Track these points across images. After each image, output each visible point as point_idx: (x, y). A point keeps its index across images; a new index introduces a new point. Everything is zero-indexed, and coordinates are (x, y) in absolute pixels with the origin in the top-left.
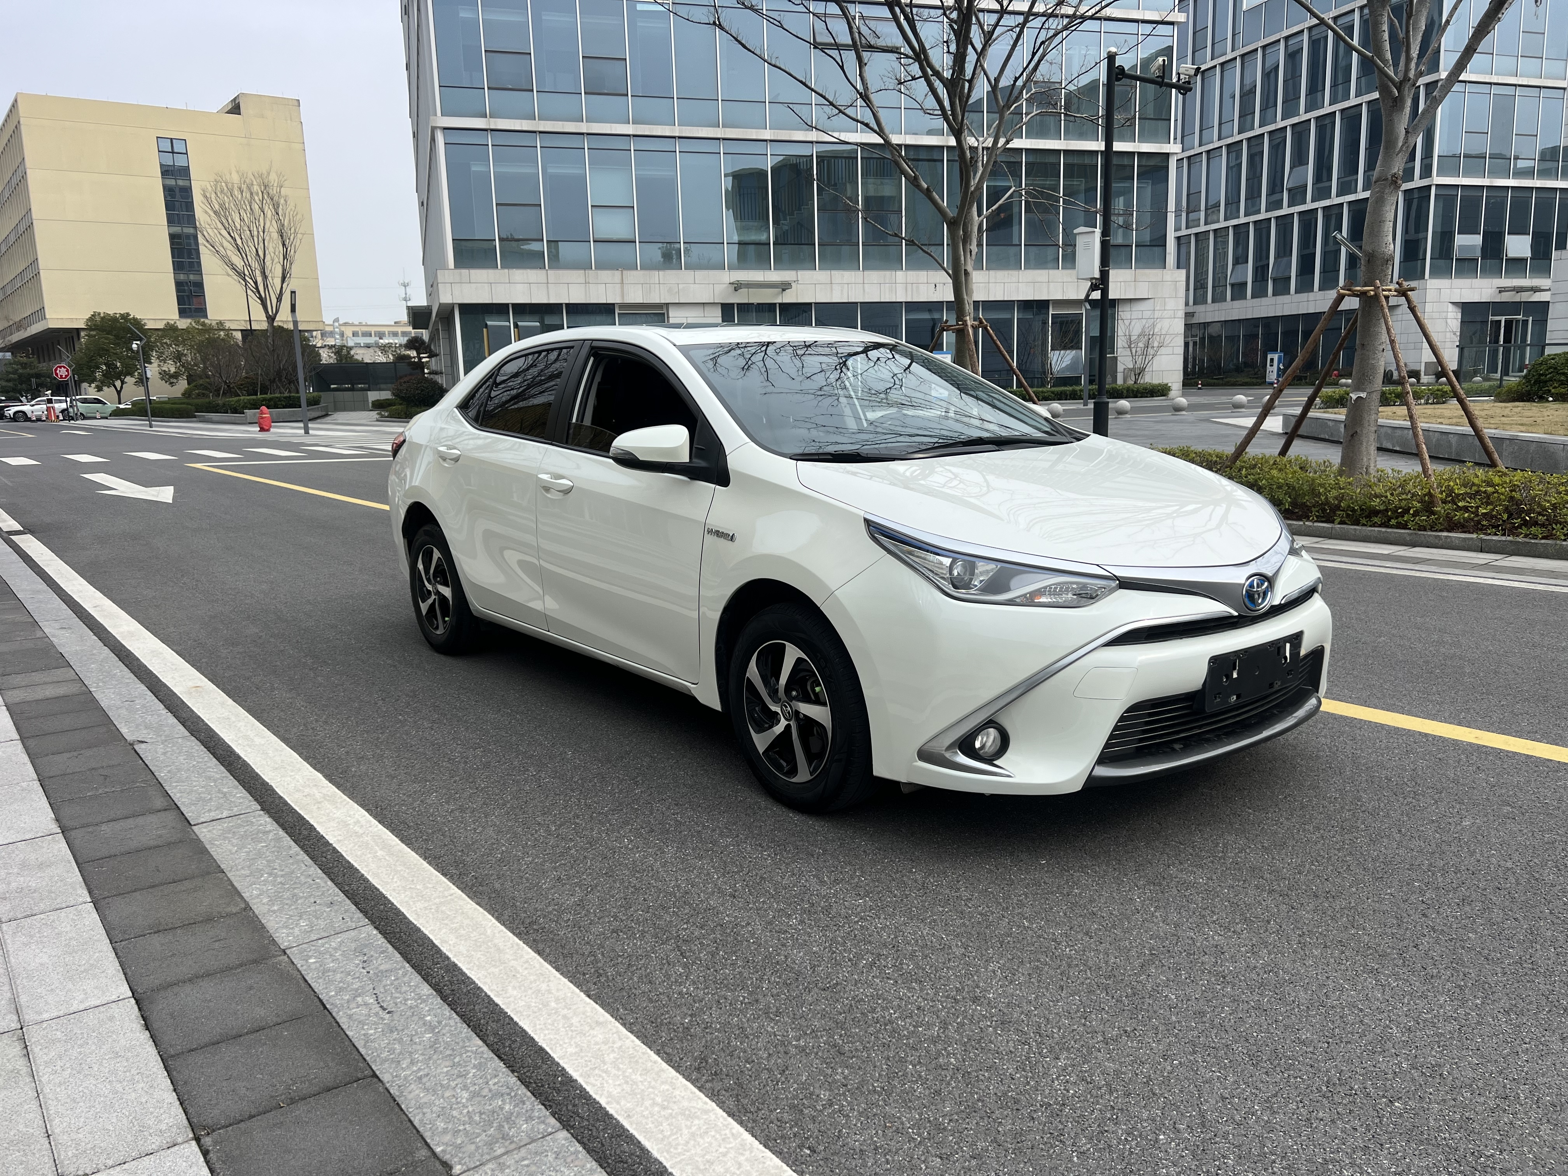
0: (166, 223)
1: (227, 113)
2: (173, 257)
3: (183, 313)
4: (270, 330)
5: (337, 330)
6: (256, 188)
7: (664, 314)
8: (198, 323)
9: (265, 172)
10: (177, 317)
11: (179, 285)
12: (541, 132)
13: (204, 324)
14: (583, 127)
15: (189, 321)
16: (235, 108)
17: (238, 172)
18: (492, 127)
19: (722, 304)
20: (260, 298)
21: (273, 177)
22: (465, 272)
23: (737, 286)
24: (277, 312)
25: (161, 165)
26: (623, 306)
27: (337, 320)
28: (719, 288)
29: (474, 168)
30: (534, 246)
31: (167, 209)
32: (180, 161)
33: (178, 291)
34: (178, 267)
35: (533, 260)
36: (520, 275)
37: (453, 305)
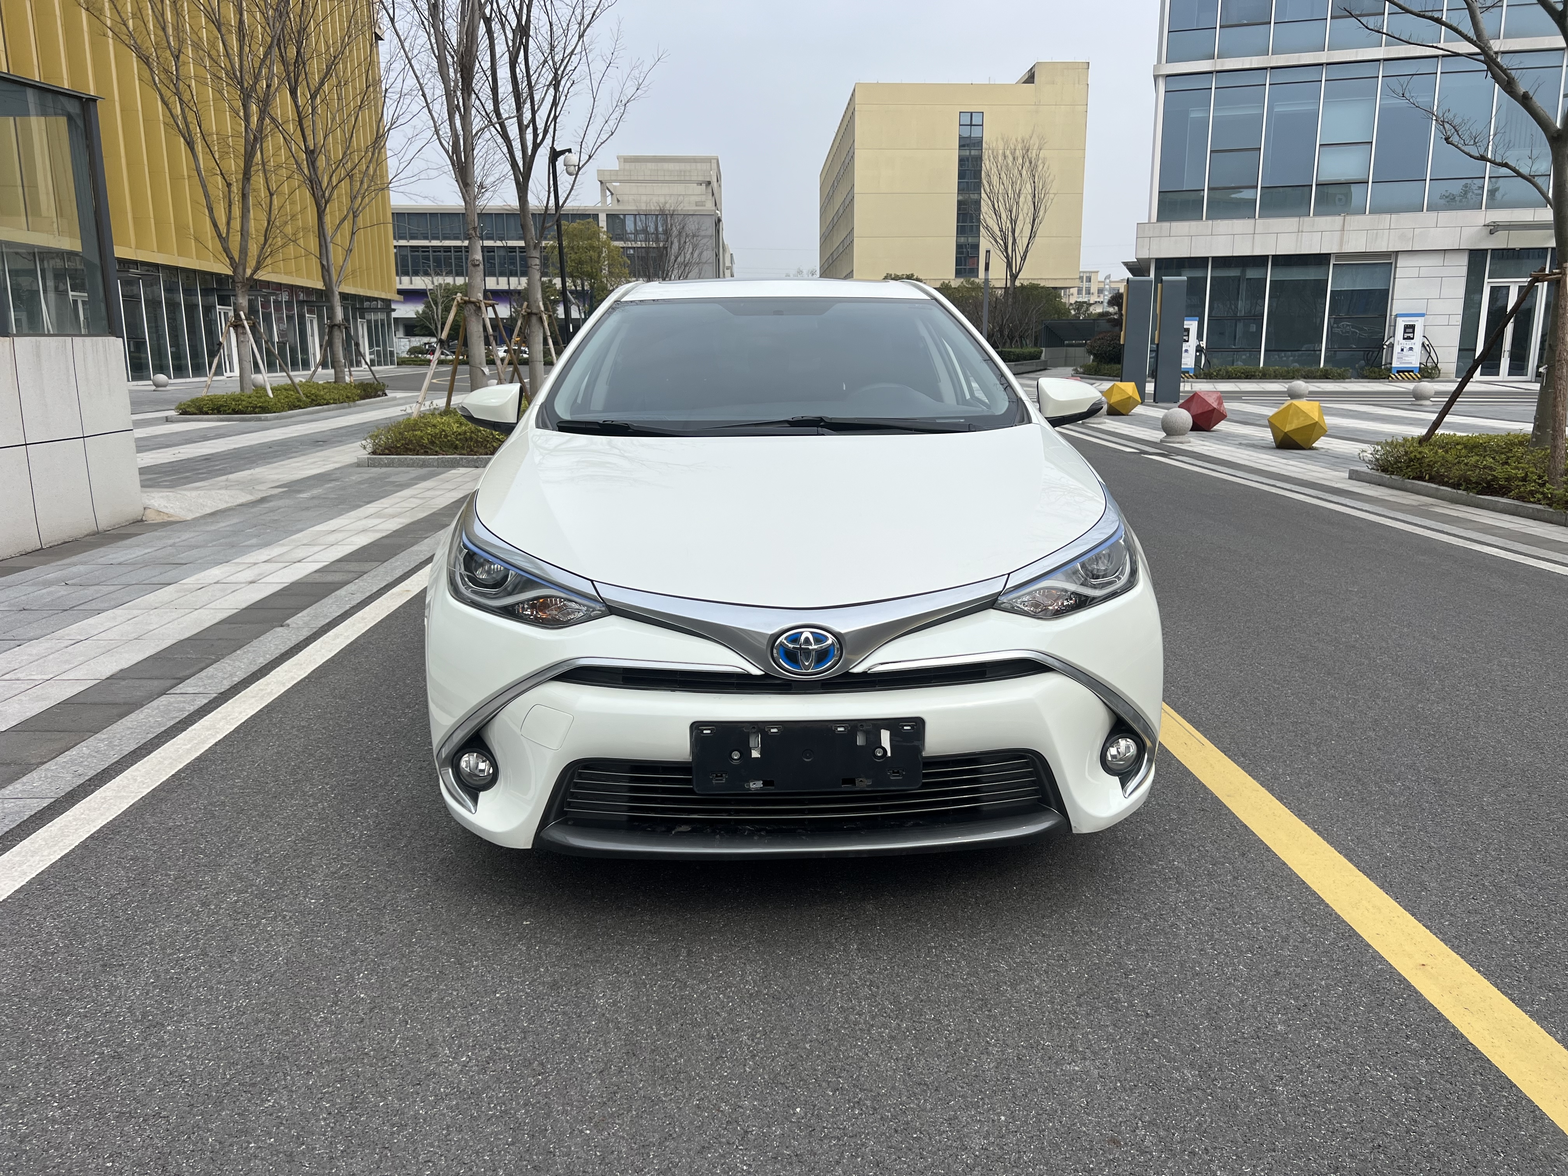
0: (956, 191)
1: (1024, 82)
2: (958, 222)
3: (959, 273)
4: (1012, 289)
5: (1107, 286)
6: (1018, 153)
7: (1391, 263)
8: (968, 282)
9: (1028, 137)
10: (953, 276)
11: (959, 247)
12: (1272, 68)
13: (973, 283)
14: (1323, 57)
15: (962, 280)
16: (1030, 78)
17: (1003, 139)
18: (1218, 68)
19: (1471, 250)
20: (1007, 257)
21: (1035, 142)
22: (1166, 225)
23: (1493, 228)
24: (1020, 271)
25: (961, 138)
26: (1340, 256)
27: (1108, 277)
28: (1468, 232)
29: (1193, 115)
30: (1246, 194)
31: (959, 178)
32: (976, 133)
33: (957, 253)
34: (961, 231)
35: (1243, 209)
36: (1224, 226)
37: (1149, 260)
